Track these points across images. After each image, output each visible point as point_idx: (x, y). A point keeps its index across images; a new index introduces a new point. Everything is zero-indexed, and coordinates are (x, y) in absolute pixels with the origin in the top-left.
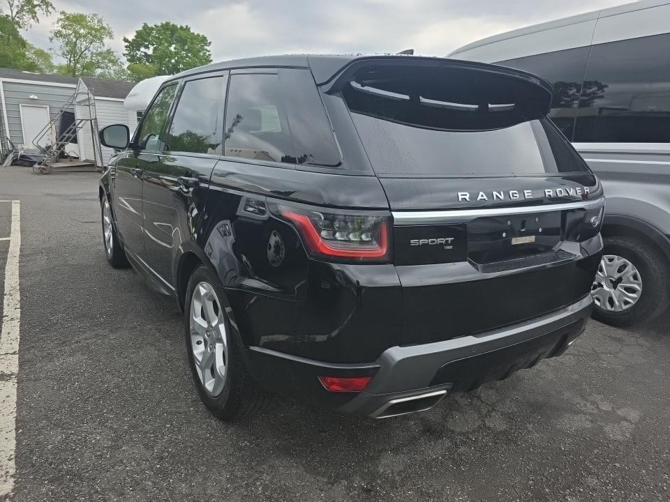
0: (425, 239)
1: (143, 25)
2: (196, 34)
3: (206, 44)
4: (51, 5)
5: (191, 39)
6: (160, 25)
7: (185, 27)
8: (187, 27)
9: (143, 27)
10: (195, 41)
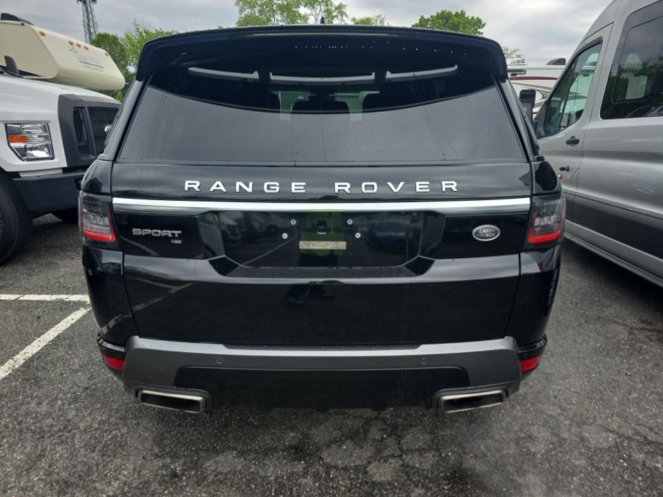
0: (148, 229)
1: (420, 18)
2: (470, 18)
3: (479, 28)
4: (345, 14)
5: (464, 24)
6: (436, 14)
7: (460, 12)
8: (462, 11)
9: (420, 20)
10: (468, 25)
